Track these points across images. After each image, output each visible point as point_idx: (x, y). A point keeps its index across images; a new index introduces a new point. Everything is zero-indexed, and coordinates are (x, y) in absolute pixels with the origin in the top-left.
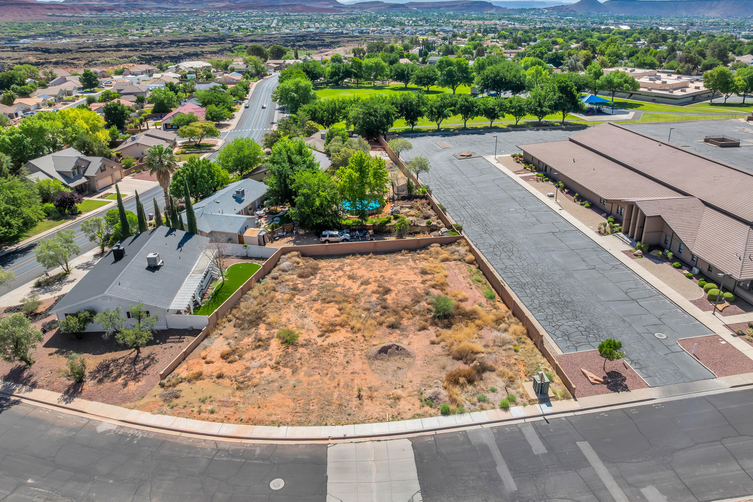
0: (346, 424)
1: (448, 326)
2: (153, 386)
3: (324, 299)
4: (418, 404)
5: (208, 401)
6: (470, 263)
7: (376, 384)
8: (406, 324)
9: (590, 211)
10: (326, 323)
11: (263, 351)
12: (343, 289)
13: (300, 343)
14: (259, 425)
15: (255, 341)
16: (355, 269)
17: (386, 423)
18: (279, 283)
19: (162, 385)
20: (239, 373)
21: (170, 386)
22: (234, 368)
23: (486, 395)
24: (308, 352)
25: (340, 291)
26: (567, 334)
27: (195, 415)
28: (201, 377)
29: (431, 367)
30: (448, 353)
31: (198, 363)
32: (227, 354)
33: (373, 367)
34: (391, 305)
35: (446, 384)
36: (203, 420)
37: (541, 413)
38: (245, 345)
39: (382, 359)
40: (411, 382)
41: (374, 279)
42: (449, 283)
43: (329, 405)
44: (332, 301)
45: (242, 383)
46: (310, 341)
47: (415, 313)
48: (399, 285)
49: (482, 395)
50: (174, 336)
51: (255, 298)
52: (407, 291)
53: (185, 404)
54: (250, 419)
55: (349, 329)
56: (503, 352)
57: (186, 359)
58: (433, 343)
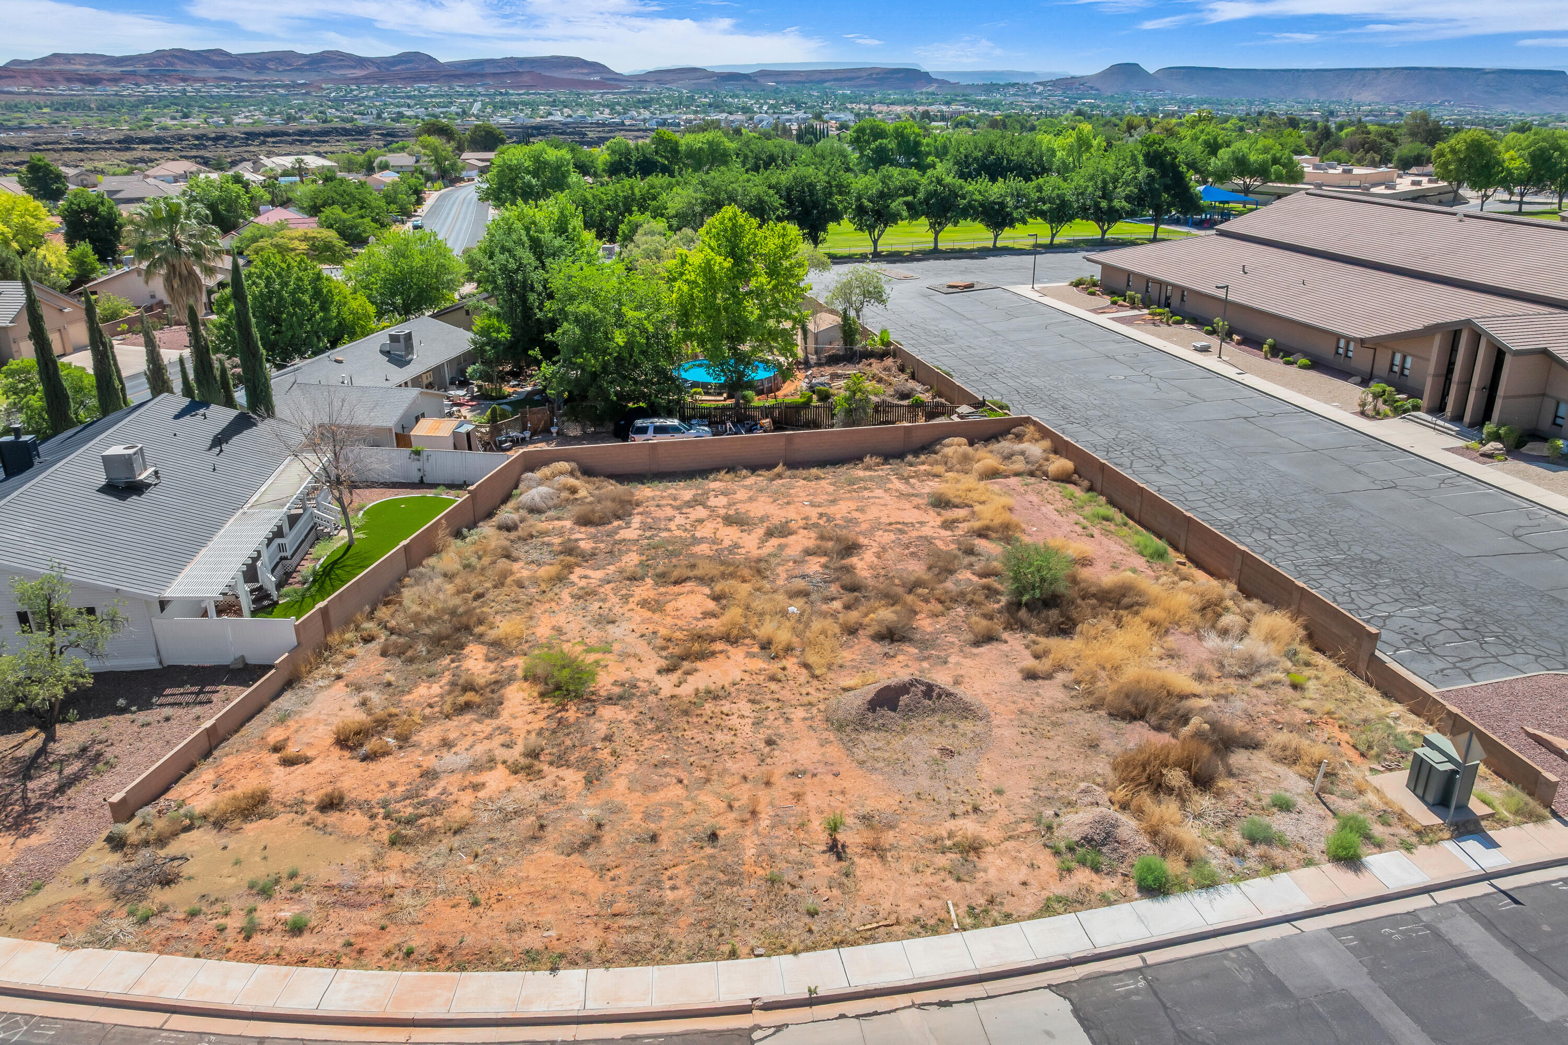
0: (808, 949)
1: (1065, 629)
2: (83, 846)
3: (662, 575)
4: (1048, 863)
5: (282, 891)
6: (1064, 478)
7: (881, 806)
8: (929, 629)
9: (1313, 375)
10: (678, 635)
11: (479, 721)
12: (715, 547)
13: (603, 693)
14: (476, 969)
15: (450, 693)
16: (741, 502)
17: (955, 937)
18: (519, 538)
19: (117, 843)
20: (400, 789)
21: (146, 843)
22: (383, 774)
23: (1267, 820)
24: (631, 717)
25: (708, 552)
26: (1419, 638)
27: (229, 944)
28: (262, 809)
29: (1051, 745)
30: (1089, 701)
31: (255, 765)
32: (357, 733)
33: (860, 753)
34: (871, 582)
35: (1121, 794)
36: (261, 959)
37: (1475, 870)
38: (418, 704)
39: (883, 728)
40: (999, 792)
41: (801, 523)
42: (1024, 526)
43: (731, 883)
44: (687, 579)
45: (409, 822)
46: (635, 686)
47: (949, 601)
48: (880, 532)
49: (1253, 823)
50: (182, 686)
51: (448, 576)
52: (908, 548)
53: (196, 904)
54: (441, 949)
55: (756, 649)
56: (1259, 692)
57: (216, 753)
58: (1031, 676)
